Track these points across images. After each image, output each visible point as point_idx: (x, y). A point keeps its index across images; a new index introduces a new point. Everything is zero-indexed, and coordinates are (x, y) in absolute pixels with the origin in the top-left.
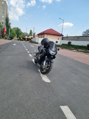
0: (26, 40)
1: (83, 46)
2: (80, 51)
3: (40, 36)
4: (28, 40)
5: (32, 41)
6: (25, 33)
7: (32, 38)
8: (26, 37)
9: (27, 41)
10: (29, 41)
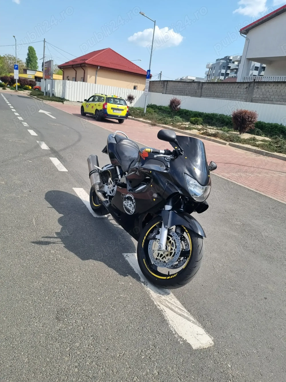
0: (17, 84)
1: (216, 115)
2: (215, 135)
3: (71, 73)
4: (24, 84)
5: (39, 89)
6: (10, 59)
7: (38, 79)
8: (16, 75)
9: (21, 88)
10: (26, 89)
